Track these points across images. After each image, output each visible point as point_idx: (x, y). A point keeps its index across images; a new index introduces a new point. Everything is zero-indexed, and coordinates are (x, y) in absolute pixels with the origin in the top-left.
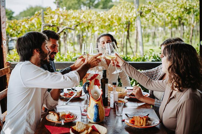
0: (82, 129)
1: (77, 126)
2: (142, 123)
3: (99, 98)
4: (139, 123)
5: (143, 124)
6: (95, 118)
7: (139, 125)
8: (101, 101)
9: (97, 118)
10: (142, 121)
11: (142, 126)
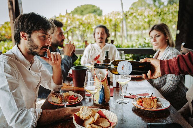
0: (87, 116)
1: (82, 113)
2: (153, 105)
3: (105, 78)
4: (149, 105)
5: (153, 107)
6: (100, 100)
7: (149, 107)
8: (107, 81)
9: (103, 99)
10: (152, 103)
11: (153, 108)
